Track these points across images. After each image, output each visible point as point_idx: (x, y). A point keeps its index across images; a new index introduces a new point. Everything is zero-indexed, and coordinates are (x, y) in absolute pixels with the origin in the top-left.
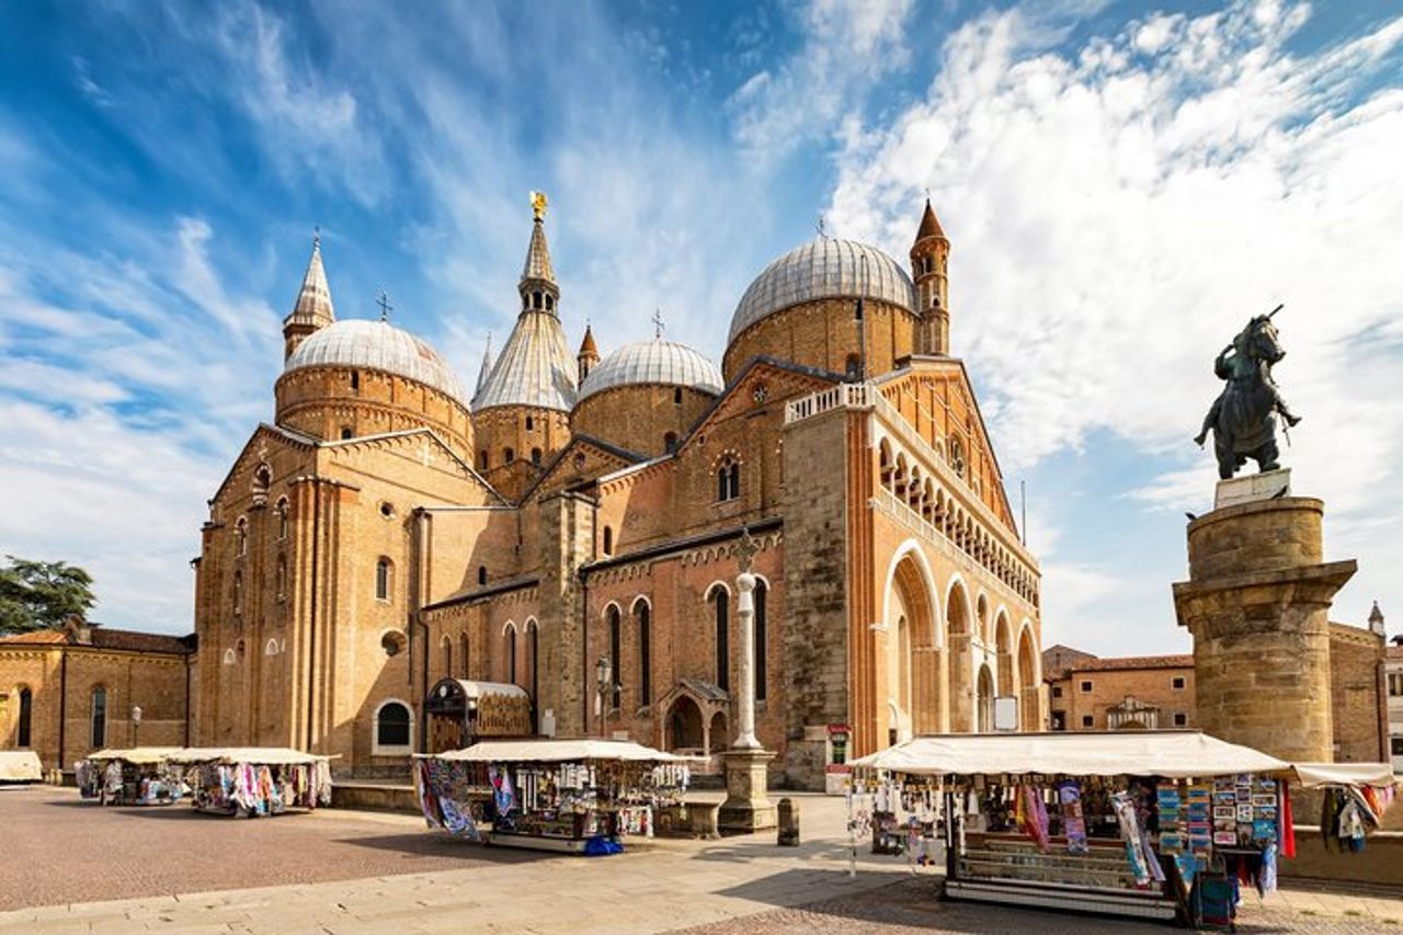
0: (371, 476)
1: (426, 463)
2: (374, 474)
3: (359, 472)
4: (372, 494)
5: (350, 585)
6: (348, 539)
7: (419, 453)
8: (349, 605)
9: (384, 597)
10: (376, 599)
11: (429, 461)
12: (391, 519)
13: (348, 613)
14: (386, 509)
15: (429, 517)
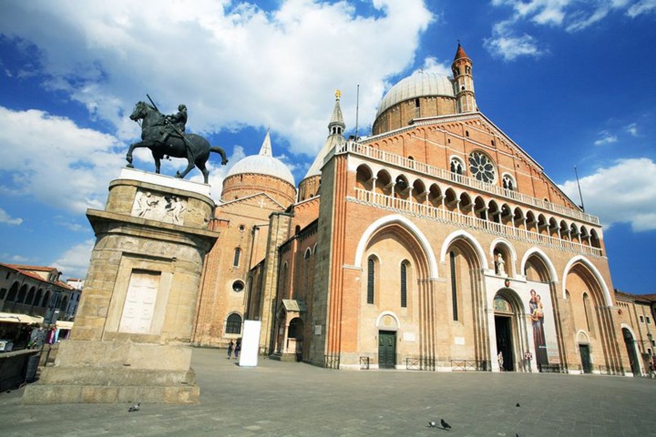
0: (237, 215)
1: (262, 206)
2: (239, 214)
3: (232, 214)
4: (236, 222)
5: (219, 261)
6: (221, 242)
7: (259, 203)
8: (217, 269)
9: (237, 265)
10: (233, 266)
11: (263, 205)
12: (243, 232)
13: (216, 272)
14: (242, 227)
15: (258, 229)
